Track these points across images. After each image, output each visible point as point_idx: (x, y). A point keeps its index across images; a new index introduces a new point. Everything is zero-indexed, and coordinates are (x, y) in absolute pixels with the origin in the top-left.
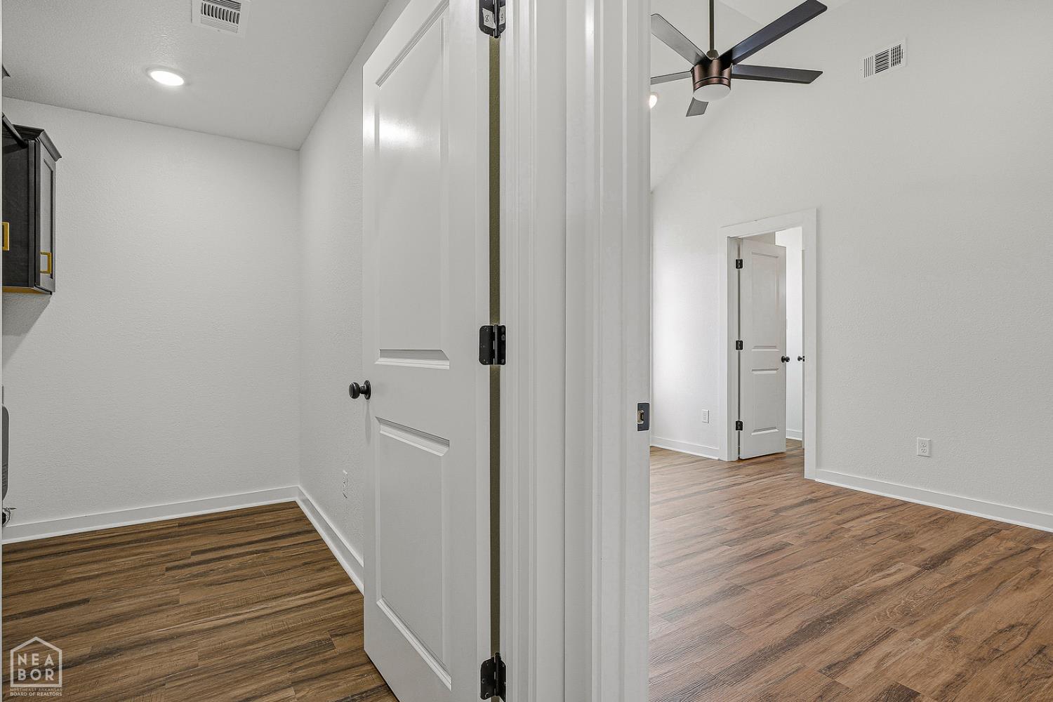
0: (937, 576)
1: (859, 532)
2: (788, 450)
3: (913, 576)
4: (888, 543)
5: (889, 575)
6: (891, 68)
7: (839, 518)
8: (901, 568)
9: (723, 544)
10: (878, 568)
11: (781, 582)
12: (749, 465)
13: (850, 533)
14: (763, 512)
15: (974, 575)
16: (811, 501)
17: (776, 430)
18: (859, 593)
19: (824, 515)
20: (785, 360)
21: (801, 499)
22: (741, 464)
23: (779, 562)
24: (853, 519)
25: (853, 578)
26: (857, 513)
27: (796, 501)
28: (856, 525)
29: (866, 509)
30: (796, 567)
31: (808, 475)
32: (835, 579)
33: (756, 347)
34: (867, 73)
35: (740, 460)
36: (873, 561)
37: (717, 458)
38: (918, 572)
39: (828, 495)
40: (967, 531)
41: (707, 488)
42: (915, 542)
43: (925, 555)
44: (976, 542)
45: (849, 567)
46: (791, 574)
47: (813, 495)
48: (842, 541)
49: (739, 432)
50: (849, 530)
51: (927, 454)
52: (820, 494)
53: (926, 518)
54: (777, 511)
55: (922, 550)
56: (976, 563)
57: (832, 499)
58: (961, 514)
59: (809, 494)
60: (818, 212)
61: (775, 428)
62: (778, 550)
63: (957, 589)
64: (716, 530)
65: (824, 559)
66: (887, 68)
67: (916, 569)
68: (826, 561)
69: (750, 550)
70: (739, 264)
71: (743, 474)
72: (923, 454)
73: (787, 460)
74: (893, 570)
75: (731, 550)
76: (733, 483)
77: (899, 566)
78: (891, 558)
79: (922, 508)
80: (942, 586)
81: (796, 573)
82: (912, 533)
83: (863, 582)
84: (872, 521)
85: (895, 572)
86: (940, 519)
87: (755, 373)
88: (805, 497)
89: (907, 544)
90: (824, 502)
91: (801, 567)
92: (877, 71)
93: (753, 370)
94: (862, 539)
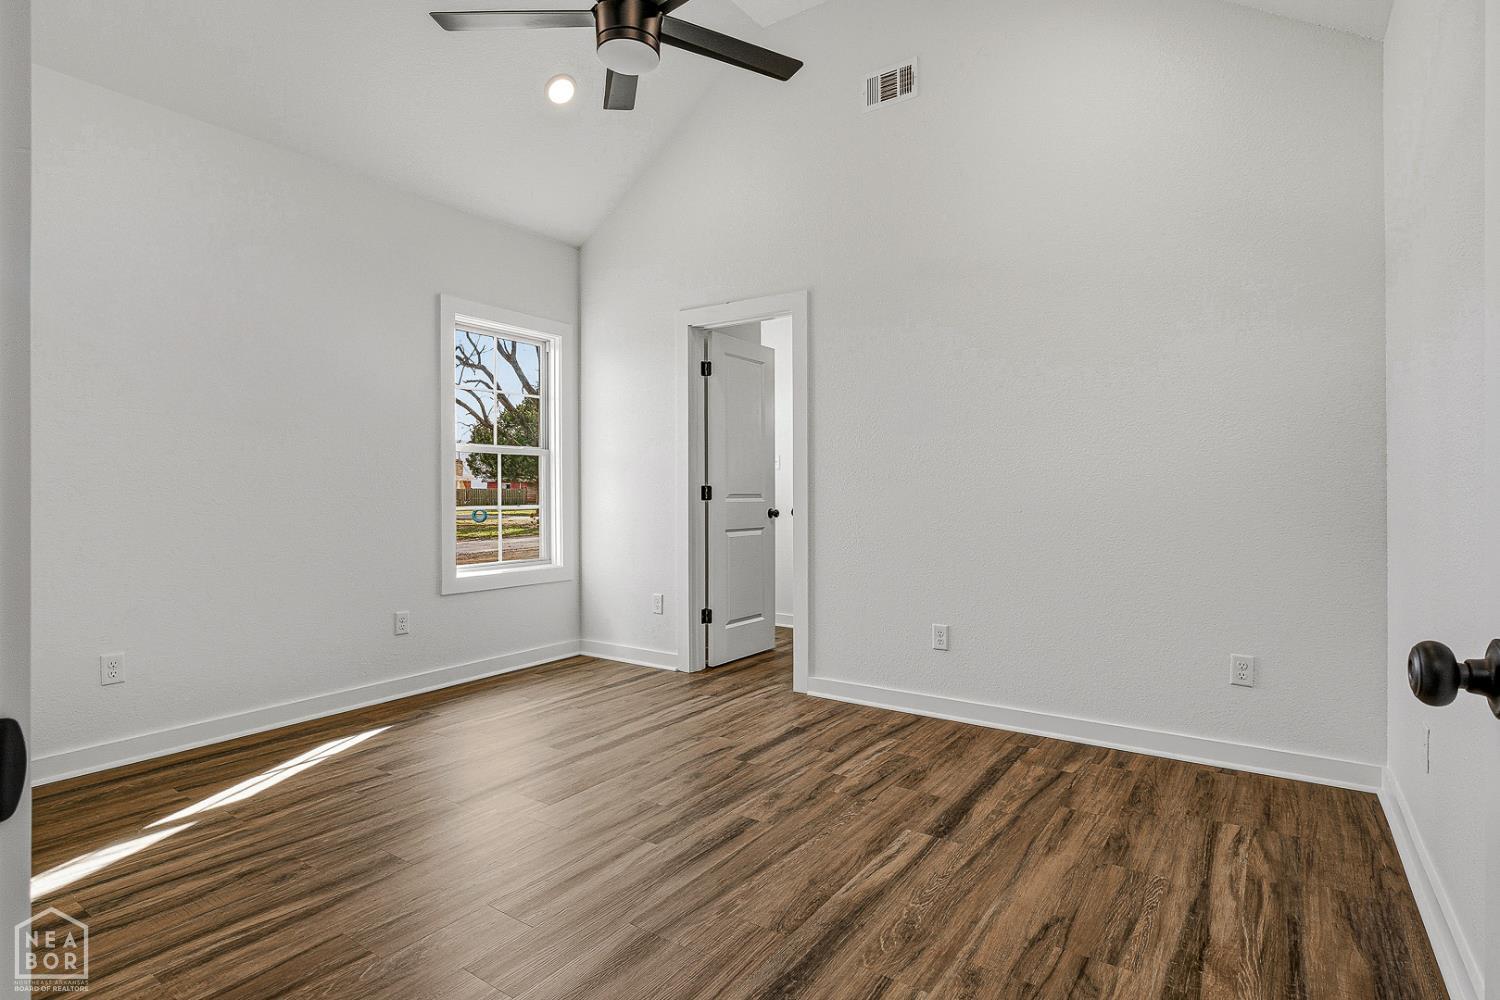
0: (952, 846)
1: (855, 781)
2: (778, 646)
3: (921, 855)
4: (893, 795)
5: (890, 858)
6: (900, 98)
7: (831, 757)
8: (906, 840)
9: (645, 839)
10: (877, 845)
11: (726, 909)
12: (721, 675)
13: (844, 785)
14: (725, 761)
15: (999, 835)
16: (797, 731)
17: (762, 619)
18: (845, 904)
19: (812, 755)
20: (773, 514)
21: (783, 729)
22: (709, 675)
23: (730, 863)
24: (850, 758)
25: (837, 877)
26: (856, 743)
27: (776, 734)
28: (853, 766)
29: (869, 735)
30: (756, 867)
31: (798, 686)
32: (813, 882)
33: (732, 496)
34: (871, 100)
35: (708, 668)
36: (869, 833)
37: (674, 669)
38: (930, 844)
39: (822, 717)
40: (991, 755)
41: (647, 726)
42: (927, 786)
43: (941, 808)
44: (1001, 772)
45: (836, 852)
46: (744, 887)
47: (801, 720)
48: (831, 800)
49: (707, 627)
50: (842, 778)
51: (944, 647)
52: (811, 718)
53: (942, 742)
54: (746, 757)
55: (936, 799)
56: (1000, 813)
57: (826, 723)
58: (984, 729)
59: (796, 719)
60: (809, 294)
61: (760, 615)
62: (732, 837)
63: (978, 865)
64: (641, 811)
65: (799, 844)
66: (894, 95)
67: (927, 838)
68: (803, 847)
69: (687, 844)
70: (706, 369)
71: (707, 694)
72: (941, 647)
73: (774, 663)
74: (896, 846)
75: (655, 850)
76: (691, 711)
77: (903, 837)
78: (895, 823)
79: (939, 725)
80: (958, 866)
81: (754, 883)
82: (924, 771)
83: (852, 882)
84: (874, 758)
85: (898, 851)
86: (960, 739)
87: (730, 534)
88: (790, 725)
89: (916, 793)
90: (814, 732)
91: (764, 867)
92: (884, 99)
93: (727, 531)
94: (858, 794)
